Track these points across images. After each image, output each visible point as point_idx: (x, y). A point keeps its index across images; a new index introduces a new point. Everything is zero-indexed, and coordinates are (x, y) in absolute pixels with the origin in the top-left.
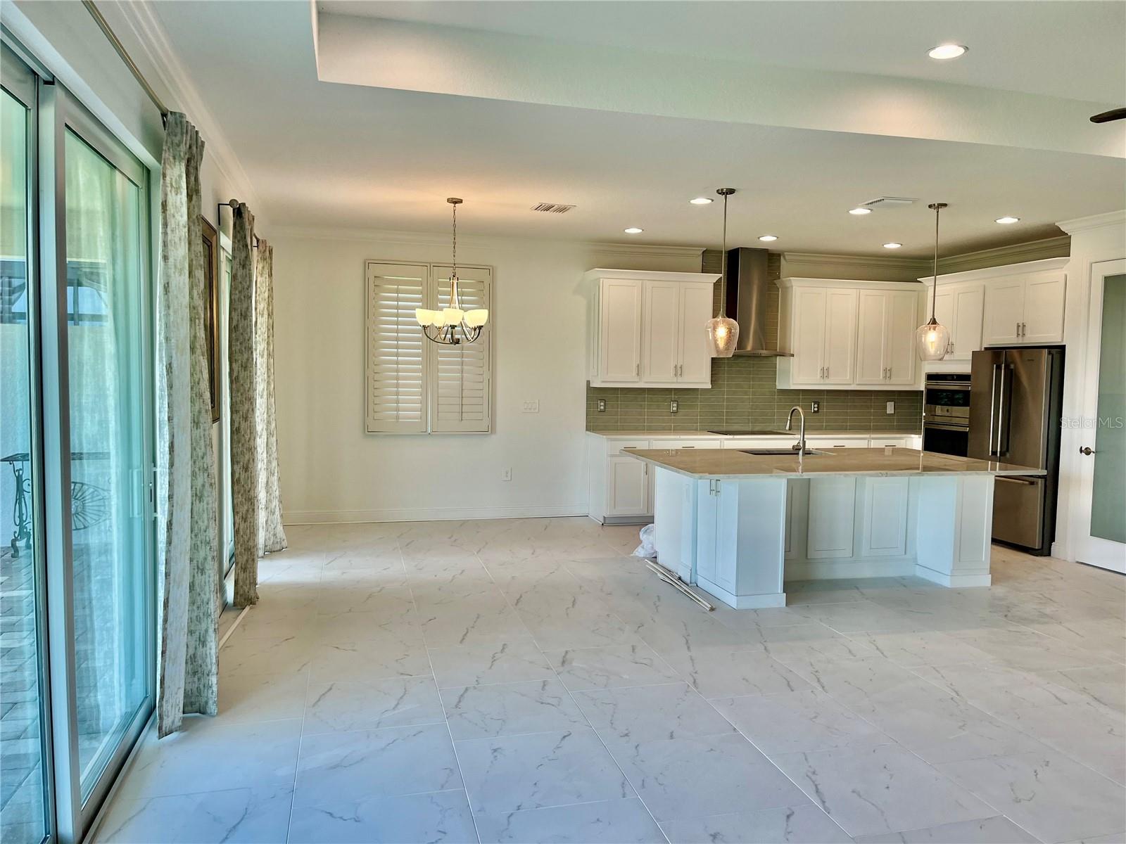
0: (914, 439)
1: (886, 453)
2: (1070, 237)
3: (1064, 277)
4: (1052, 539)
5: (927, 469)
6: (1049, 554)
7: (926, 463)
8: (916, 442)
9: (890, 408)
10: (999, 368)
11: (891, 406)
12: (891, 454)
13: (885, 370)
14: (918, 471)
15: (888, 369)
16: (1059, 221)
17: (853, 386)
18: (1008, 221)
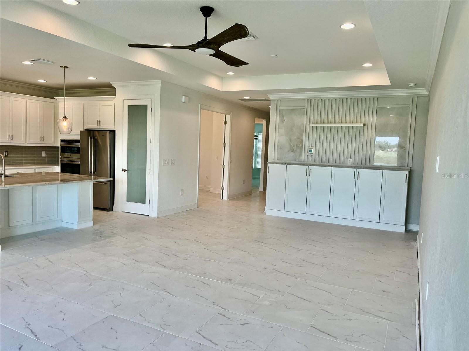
0: (56, 168)
1: (43, 174)
2: (115, 88)
3: (114, 104)
4: (114, 204)
5: (63, 181)
6: (112, 210)
7: (62, 178)
8: (57, 169)
9: (44, 154)
10: (91, 138)
11: (44, 153)
12: (45, 174)
13: (41, 137)
14: (58, 182)
15: (42, 137)
16: (112, 82)
17: (25, 144)
18: (92, 79)
